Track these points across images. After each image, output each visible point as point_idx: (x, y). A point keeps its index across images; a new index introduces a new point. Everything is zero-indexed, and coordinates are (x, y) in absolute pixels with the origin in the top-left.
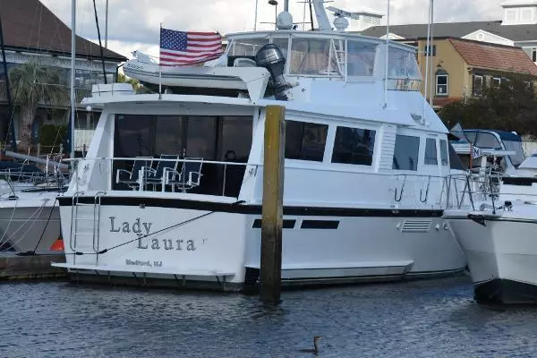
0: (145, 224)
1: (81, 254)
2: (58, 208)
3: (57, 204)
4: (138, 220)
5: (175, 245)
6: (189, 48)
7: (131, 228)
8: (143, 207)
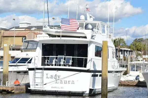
0: (58, 76)
1: (38, 85)
2: (28, 71)
3: (28, 70)
4: (56, 75)
5: (68, 82)
6: (70, 24)
7: (53, 77)
8: (58, 71)
